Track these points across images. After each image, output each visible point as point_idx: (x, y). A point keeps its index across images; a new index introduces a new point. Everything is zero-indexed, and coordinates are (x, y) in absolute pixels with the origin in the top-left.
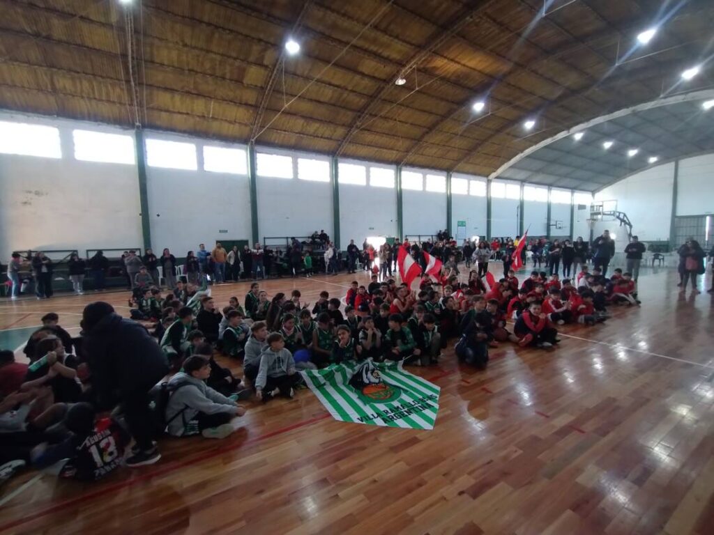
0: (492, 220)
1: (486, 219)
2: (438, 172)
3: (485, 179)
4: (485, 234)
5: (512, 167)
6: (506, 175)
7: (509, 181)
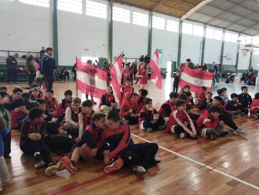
0: (182, 50)
1: (177, 49)
2: (142, 11)
3: (178, 20)
4: (176, 60)
5: (197, 11)
6: (194, 18)
7: (196, 23)
